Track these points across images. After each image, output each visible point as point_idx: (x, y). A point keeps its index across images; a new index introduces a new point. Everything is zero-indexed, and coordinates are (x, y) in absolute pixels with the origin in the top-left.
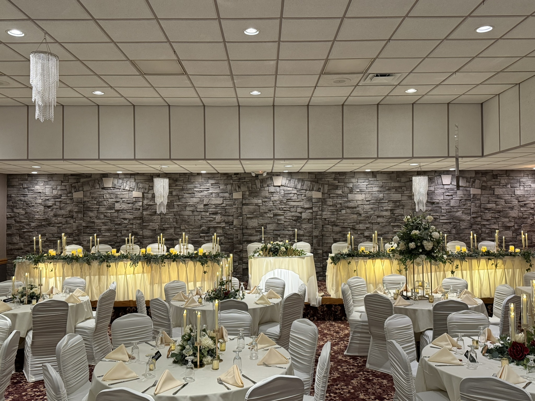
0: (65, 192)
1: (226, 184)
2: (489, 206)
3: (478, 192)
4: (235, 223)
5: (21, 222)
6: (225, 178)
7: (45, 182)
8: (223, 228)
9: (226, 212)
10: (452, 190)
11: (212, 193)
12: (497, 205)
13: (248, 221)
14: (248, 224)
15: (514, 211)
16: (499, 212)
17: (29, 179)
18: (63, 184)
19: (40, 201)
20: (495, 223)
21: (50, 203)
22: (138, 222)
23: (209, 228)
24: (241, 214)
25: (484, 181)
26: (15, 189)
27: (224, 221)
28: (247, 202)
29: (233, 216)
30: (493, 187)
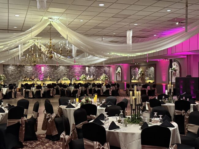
1: (50, 67)
7: (12, 66)
9: (50, 73)
10: (93, 69)
11: (47, 69)
18: (15, 67)
25: (99, 68)
26: (5, 68)
28: (54, 71)
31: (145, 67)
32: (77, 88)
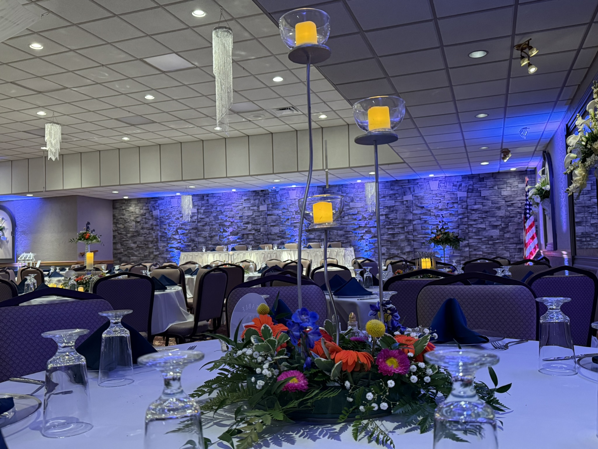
0: (148, 211)
1: (255, 200)
2: (476, 207)
3: (465, 194)
4: (261, 230)
5: (121, 234)
6: (254, 194)
7: (135, 204)
8: (254, 234)
9: (255, 222)
11: (245, 207)
12: (484, 206)
13: (272, 228)
14: (271, 230)
15: (501, 211)
16: (487, 212)
17: (126, 202)
18: (147, 205)
19: (132, 218)
20: (482, 223)
21: (139, 220)
22: (195, 231)
23: (243, 235)
24: (266, 223)
25: (471, 184)
26: (118, 210)
27: (254, 229)
28: (270, 213)
29: (260, 224)
30: (479, 189)
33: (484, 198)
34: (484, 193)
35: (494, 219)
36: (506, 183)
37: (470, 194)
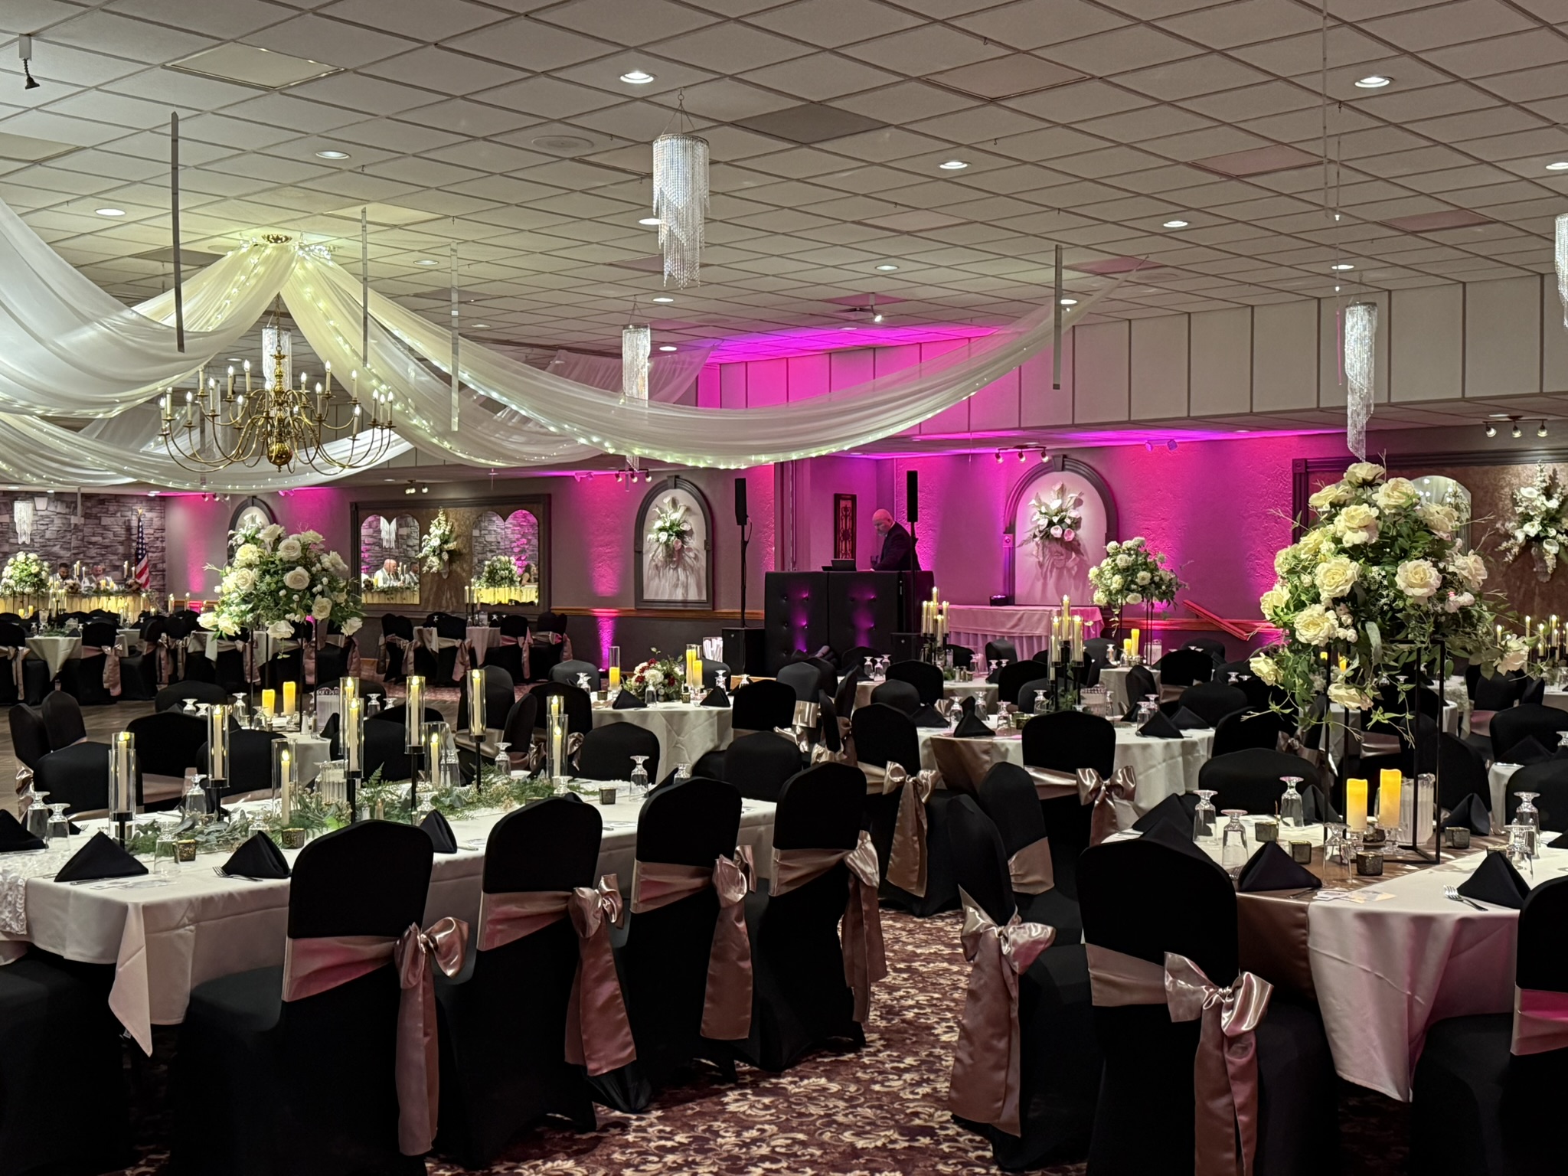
2: (94, 539)
3: (82, 521)
10: (48, 517)
12: (103, 538)
16: (107, 547)
25: (88, 508)
30: (99, 515)
31: (465, 512)
32: (99, 644)
33: (106, 528)
34: (106, 521)
35: (116, 557)
36: (132, 510)
37: (88, 521)
